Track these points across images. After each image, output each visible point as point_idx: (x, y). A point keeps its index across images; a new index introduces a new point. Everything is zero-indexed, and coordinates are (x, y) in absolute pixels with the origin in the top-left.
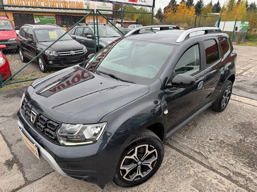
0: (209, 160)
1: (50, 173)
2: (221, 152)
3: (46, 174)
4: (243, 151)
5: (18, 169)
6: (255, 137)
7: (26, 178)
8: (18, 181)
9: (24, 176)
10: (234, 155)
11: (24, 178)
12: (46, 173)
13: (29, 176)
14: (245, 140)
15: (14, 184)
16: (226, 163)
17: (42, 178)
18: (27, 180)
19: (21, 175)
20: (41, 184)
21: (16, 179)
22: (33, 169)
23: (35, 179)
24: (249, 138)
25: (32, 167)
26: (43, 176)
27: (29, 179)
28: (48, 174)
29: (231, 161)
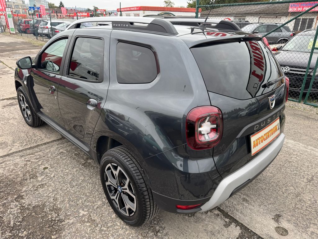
0: (18, 157)
2: (20, 169)
4: (3, 189)
6: (12, 223)
10: (6, 178)
14: (17, 203)
16: (4, 167)
24: (17, 210)
29: (3, 171)
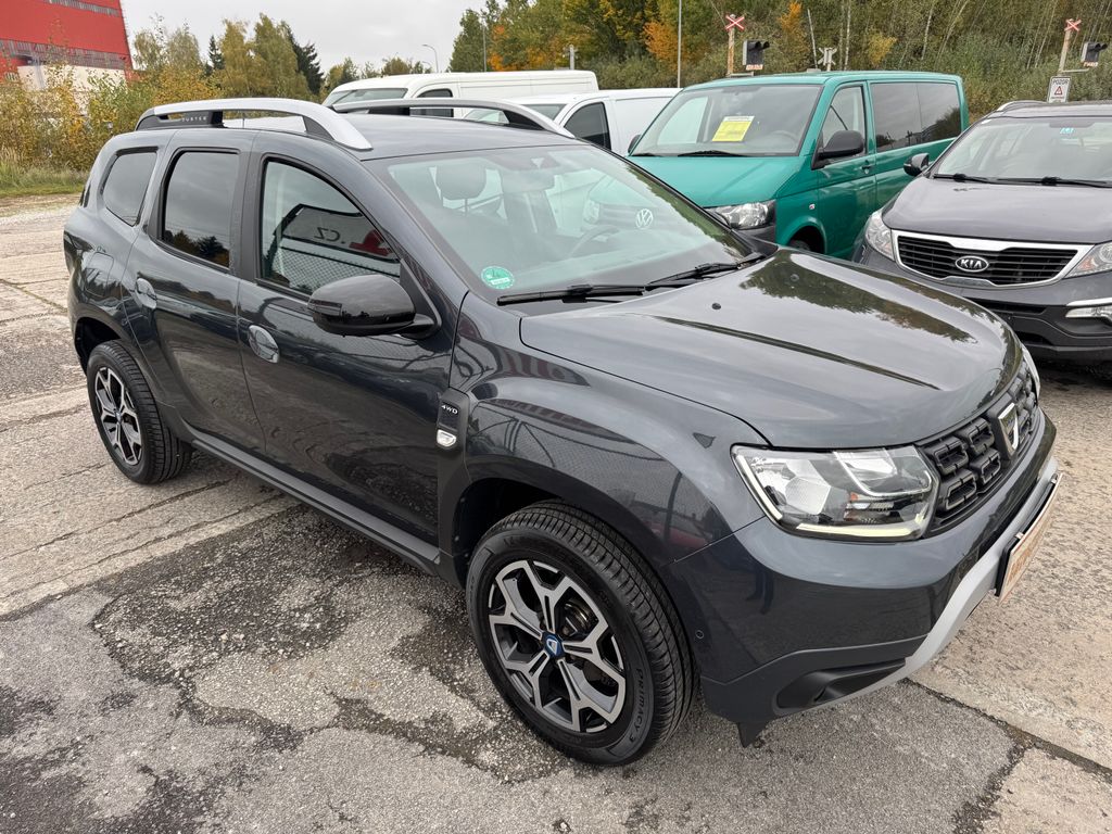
1: (930, 692)
3: (946, 700)
5: (994, 813)
7: (1011, 758)
8: (1043, 778)
9: (1005, 772)
11: (1015, 763)
12: (939, 704)
13: (996, 751)
15: (1064, 783)
17: (974, 706)
18: (1016, 750)
19: (1010, 783)
20: (993, 698)
21: (1043, 791)
22: (953, 756)
23: (991, 724)
25: (945, 765)
26: (961, 705)
27: (1004, 744)
28: (938, 695)
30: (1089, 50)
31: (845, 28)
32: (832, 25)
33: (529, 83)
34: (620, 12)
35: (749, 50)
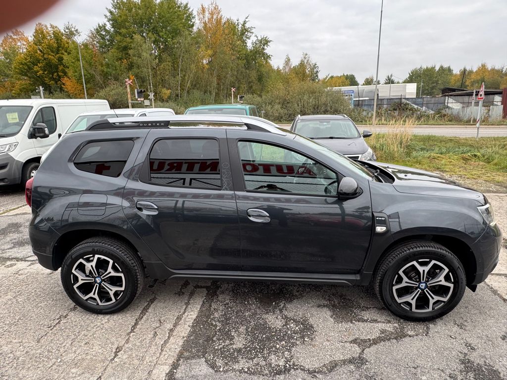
30: (240, 98)
31: (150, 85)
32: (145, 84)
33: (85, 104)
34: (46, 73)
35: (138, 93)
